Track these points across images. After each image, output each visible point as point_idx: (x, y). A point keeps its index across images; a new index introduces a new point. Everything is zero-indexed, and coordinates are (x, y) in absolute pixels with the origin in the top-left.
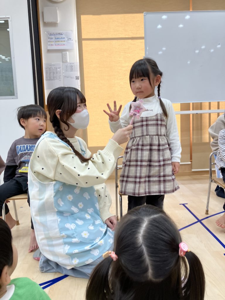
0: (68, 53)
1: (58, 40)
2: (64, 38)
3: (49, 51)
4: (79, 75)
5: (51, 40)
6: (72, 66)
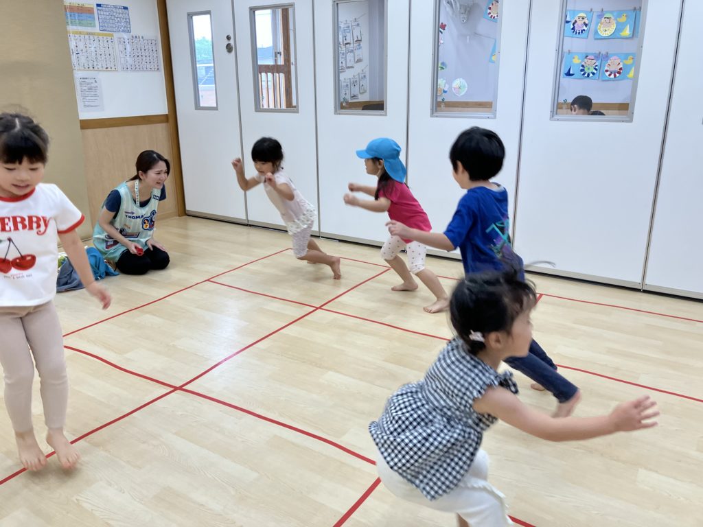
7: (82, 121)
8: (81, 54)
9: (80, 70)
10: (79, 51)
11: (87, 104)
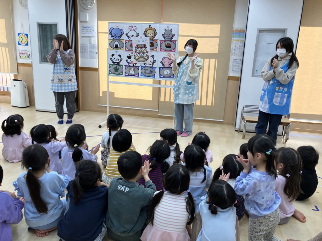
0: (92, 38)
1: (87, 31)
2: (90, 30)
3: (82, 37)
4: (97, 51)
5: (84, 30)
6: (94, 46)
7: (229, 77)
8: (236, 49)
9: (234, 56)
10: (236, 48)
11: (234, 70)
